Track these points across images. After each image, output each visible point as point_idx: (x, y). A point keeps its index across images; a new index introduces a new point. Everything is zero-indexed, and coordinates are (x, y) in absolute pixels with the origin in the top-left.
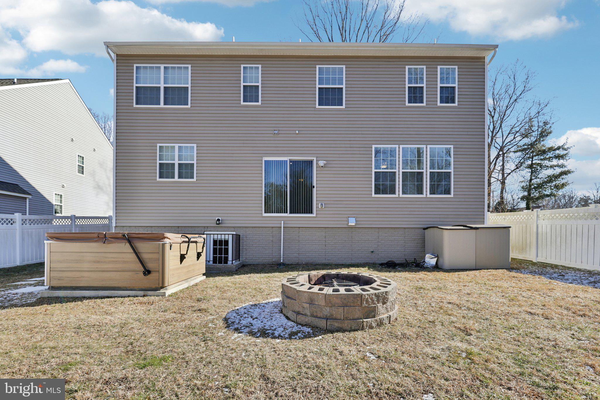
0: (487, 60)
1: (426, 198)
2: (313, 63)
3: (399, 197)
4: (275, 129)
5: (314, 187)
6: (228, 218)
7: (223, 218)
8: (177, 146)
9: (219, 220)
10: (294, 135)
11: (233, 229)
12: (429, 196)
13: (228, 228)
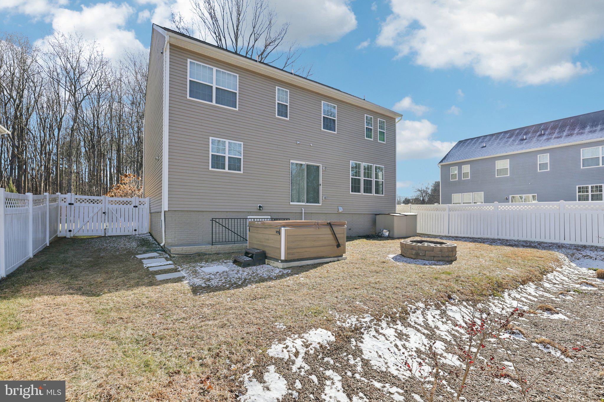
0: (397, 120)
1: (374, 196)
2: (321, 98)
3: (362, 195)
4: (298, 140)
5: (320, 185)
6: (267, 205)
7: (265, 205)
8: (227, 141)
9: (260, 207)
10: (309, 147)
11: (269, 214)
12: (375, 195)
13: (266, 213)
